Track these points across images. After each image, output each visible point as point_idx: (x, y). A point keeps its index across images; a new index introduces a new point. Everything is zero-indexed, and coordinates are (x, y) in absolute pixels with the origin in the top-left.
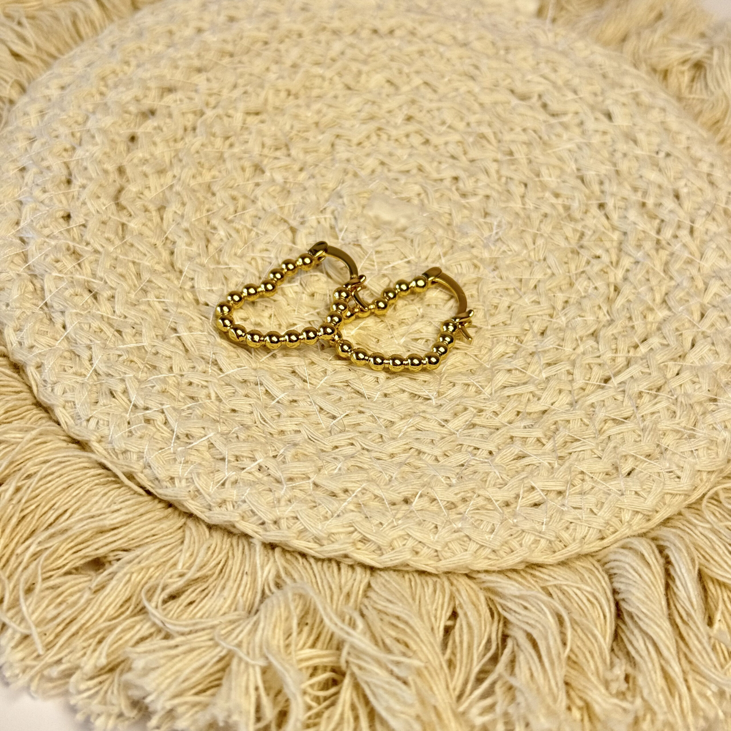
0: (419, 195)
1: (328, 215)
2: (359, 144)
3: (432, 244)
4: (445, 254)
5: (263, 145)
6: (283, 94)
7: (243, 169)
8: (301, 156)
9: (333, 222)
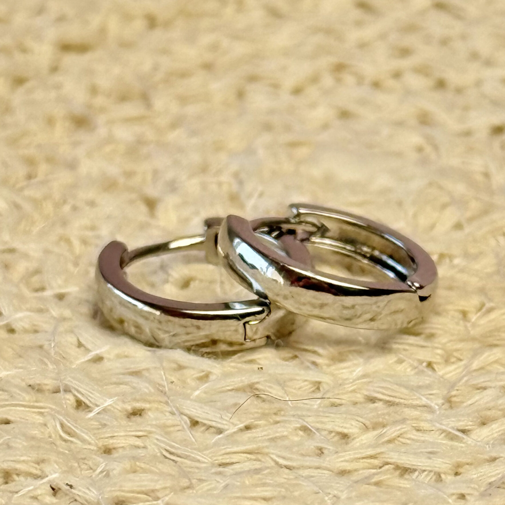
0: (420, 149)
1: (225, 178)
2: (297, 91)
3: (444, 206)
4: (471, 220)
5: (94, 90)
6: (139, 24)
7: (50, 121)
8: (174, 108)
9: (235, 187)
